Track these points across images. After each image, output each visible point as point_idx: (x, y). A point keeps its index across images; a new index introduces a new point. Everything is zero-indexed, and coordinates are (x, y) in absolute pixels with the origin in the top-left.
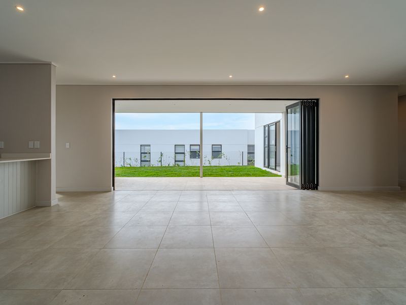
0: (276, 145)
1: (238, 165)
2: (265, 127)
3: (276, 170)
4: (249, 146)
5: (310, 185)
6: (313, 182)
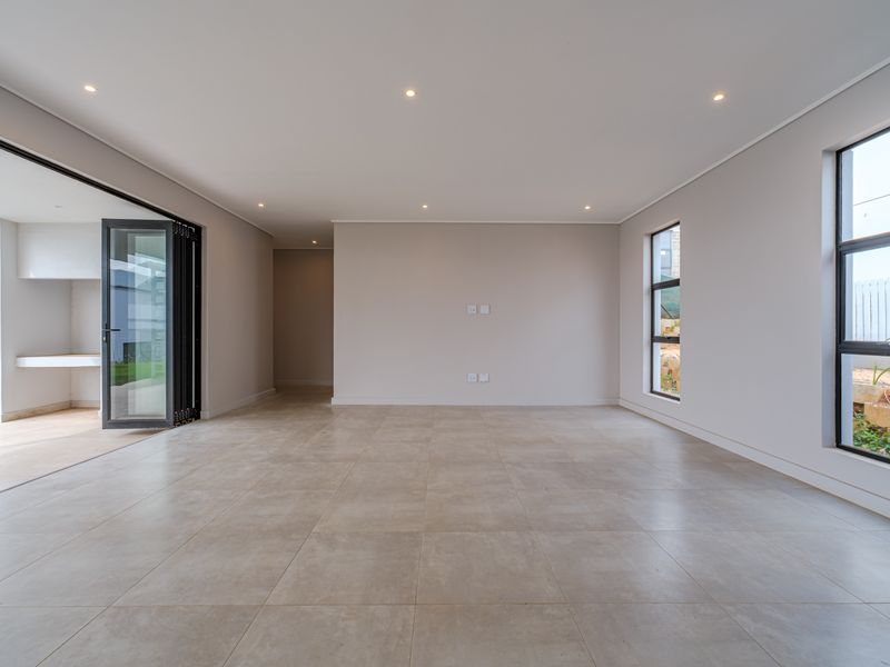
5: (185, 412)
6: (189, 405)
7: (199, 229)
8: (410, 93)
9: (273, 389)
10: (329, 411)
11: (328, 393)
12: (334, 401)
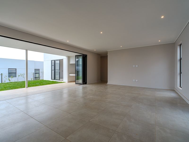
0: (60, 69)
1: (31, 80)
2: (52, 61)
3: (60, 80)
4: (35, 70)
5: (85, 83)
6: (85, 82)
7: (87, 55)
8: (101, 33)
9: (100, 81)
10: (107, 85)
11: (106, 82)
12: (108, 83)
